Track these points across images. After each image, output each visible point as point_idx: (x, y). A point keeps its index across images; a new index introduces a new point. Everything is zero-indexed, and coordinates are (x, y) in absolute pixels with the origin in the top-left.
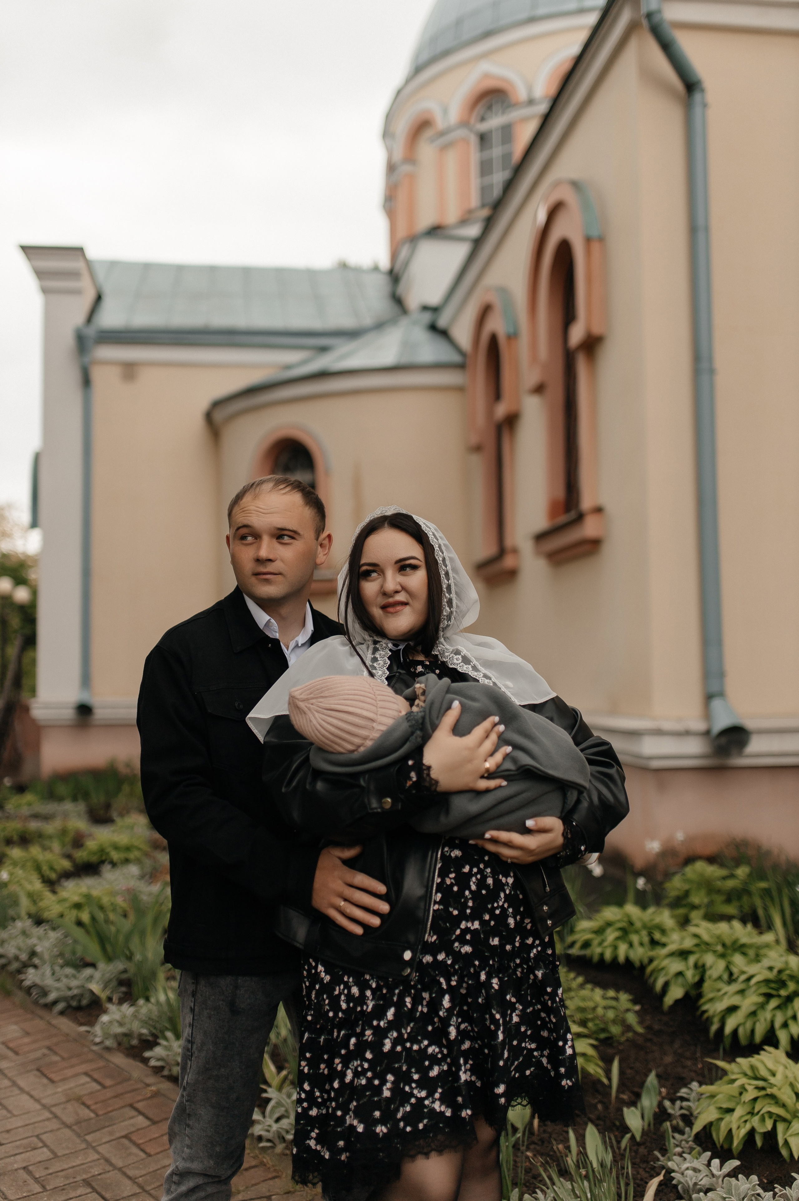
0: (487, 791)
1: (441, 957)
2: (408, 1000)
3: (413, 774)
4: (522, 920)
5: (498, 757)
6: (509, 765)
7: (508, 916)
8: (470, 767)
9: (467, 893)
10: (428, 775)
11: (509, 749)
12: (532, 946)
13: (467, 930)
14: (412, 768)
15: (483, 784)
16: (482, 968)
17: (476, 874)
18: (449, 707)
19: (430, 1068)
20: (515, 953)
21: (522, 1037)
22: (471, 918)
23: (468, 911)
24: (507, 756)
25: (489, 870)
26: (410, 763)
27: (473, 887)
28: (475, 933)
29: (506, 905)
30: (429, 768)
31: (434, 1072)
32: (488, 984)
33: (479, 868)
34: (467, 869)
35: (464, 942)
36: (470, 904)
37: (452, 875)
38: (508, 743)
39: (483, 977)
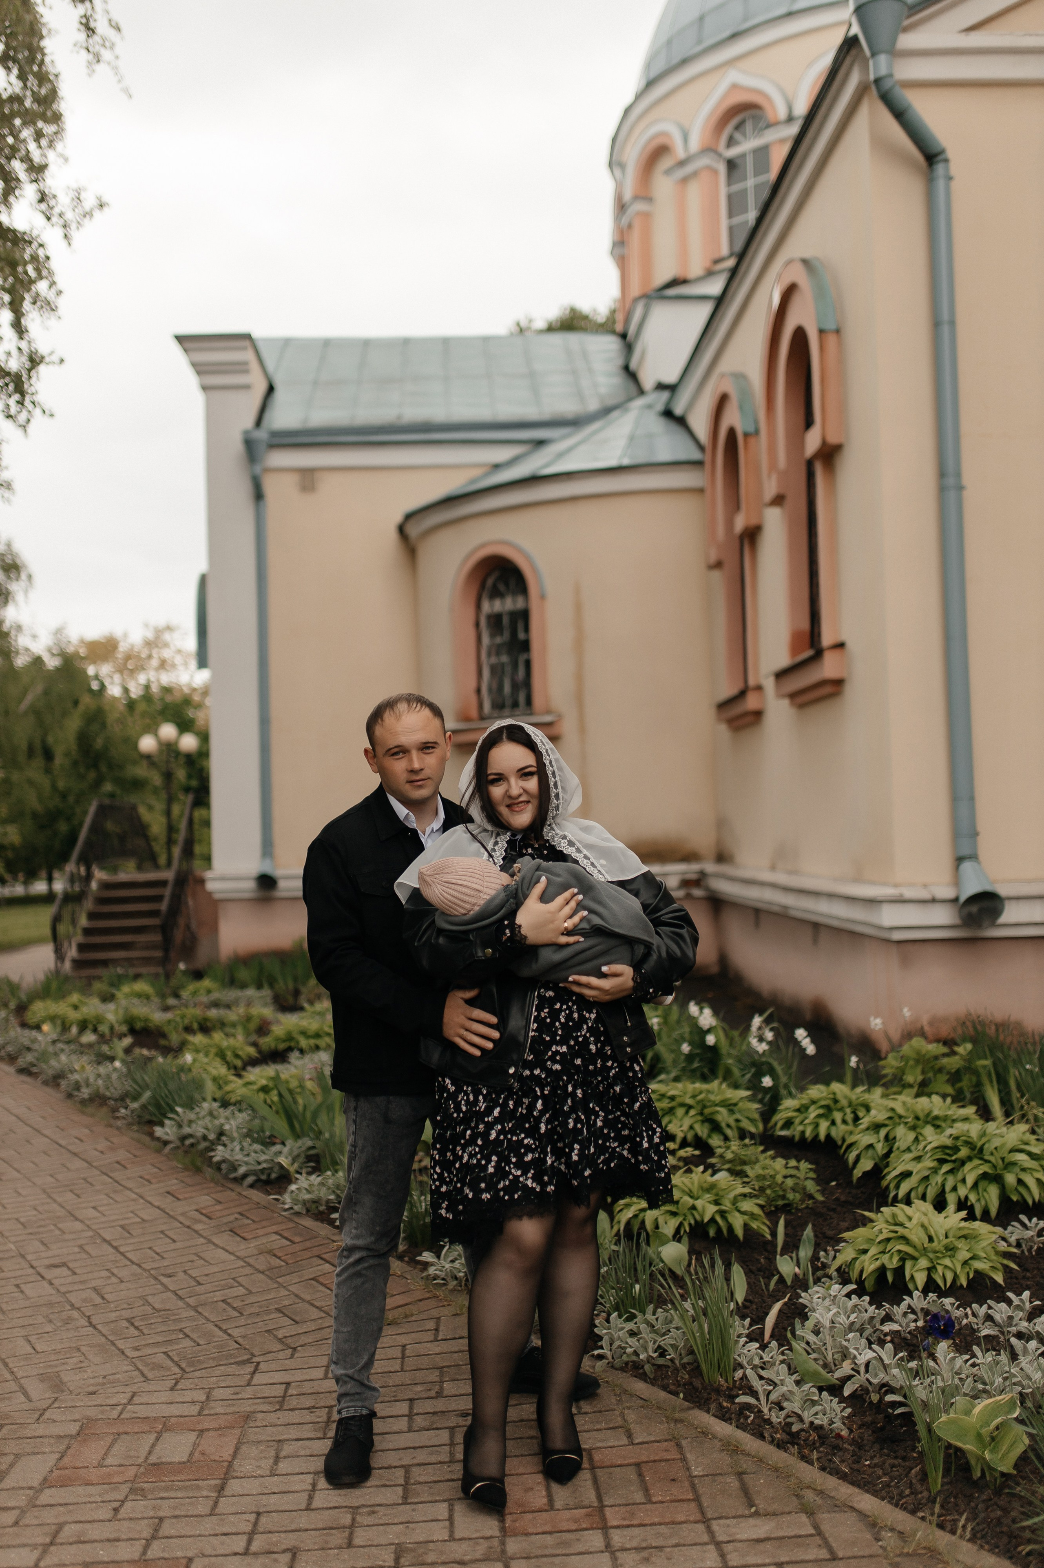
0: (567, 945)
1: (537, 1072)
2: (511, 1103)
3: (507, 931)
4: (603, 1047)
5: (576, 919)
6: (585, 925)
7: (590, 1043)
8: (551, 926)
9: (557, 1024)
10: (519, 932)
11: (585, 913)
12: (611, 1068)
13: (557, 1053)
14: (507, 926)
15: (564, 939)
16: (569, 1082)
17: (565, 1010)
18: (538, 881)
19: (526, 1154)
20: (596, 1072)
21: (607, 1138)
22: (561, 1043)
23: (558, 1038)
24: (583, 919)
25: (575, 1007)
26: (506, 922)
27: (563, 1020)
28: (563, 1055)
29: (588, 1035)
30: (520, 926)
31: (529, 1158)
32: (573, 1095)
33: (568, 1006)
34: (558, 1006)
35: (554, 1062)
36: (560, 1032)
37: (546, 1010)
38: (585, 908)
39: (570, 1089)
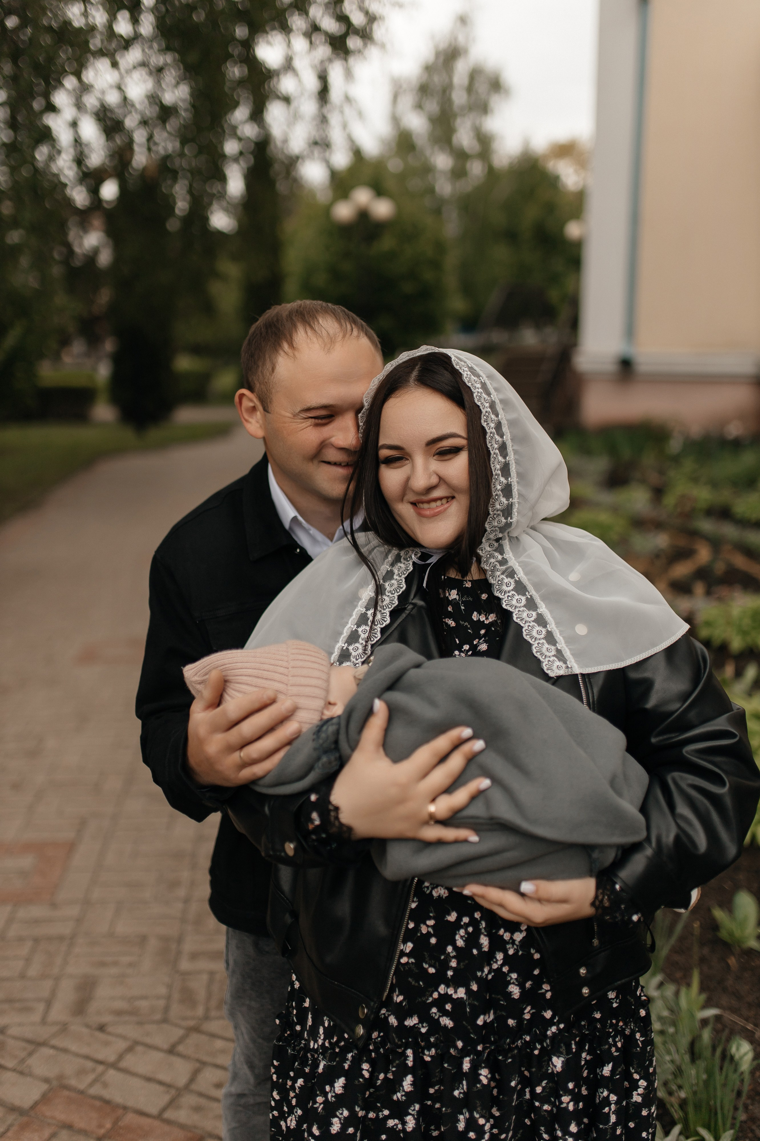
1: (411, 1022)
2: (365, 1066)
3: (315, 815)
4: (536, 986)
5: (461, 797)
6: (478, 810)
7: (509, 983)
8: (403, 810)
9: (450, 949)
10: (337, 818)
11: (485, 783)
12: (551, 1022)
13: (446, 998)
14: (315, 806)
15: (432, 833)
16: (464, 1053)
17: (467, 925)
20: (521, 1028)
22: (456, 982)
23: (450, 973)
24: (477, 796)
25: (484, 925)
26: (313, 798)
27: (460, 943)
28: (458, 1003)
29: (505, 969)
30: (337, 809)
33: (472, 918)
34: (452, 917)
35: (443, 1011)
36: (453, 964)
37: (431, 923)
38: (486, 773)
39: (466, 1065)
